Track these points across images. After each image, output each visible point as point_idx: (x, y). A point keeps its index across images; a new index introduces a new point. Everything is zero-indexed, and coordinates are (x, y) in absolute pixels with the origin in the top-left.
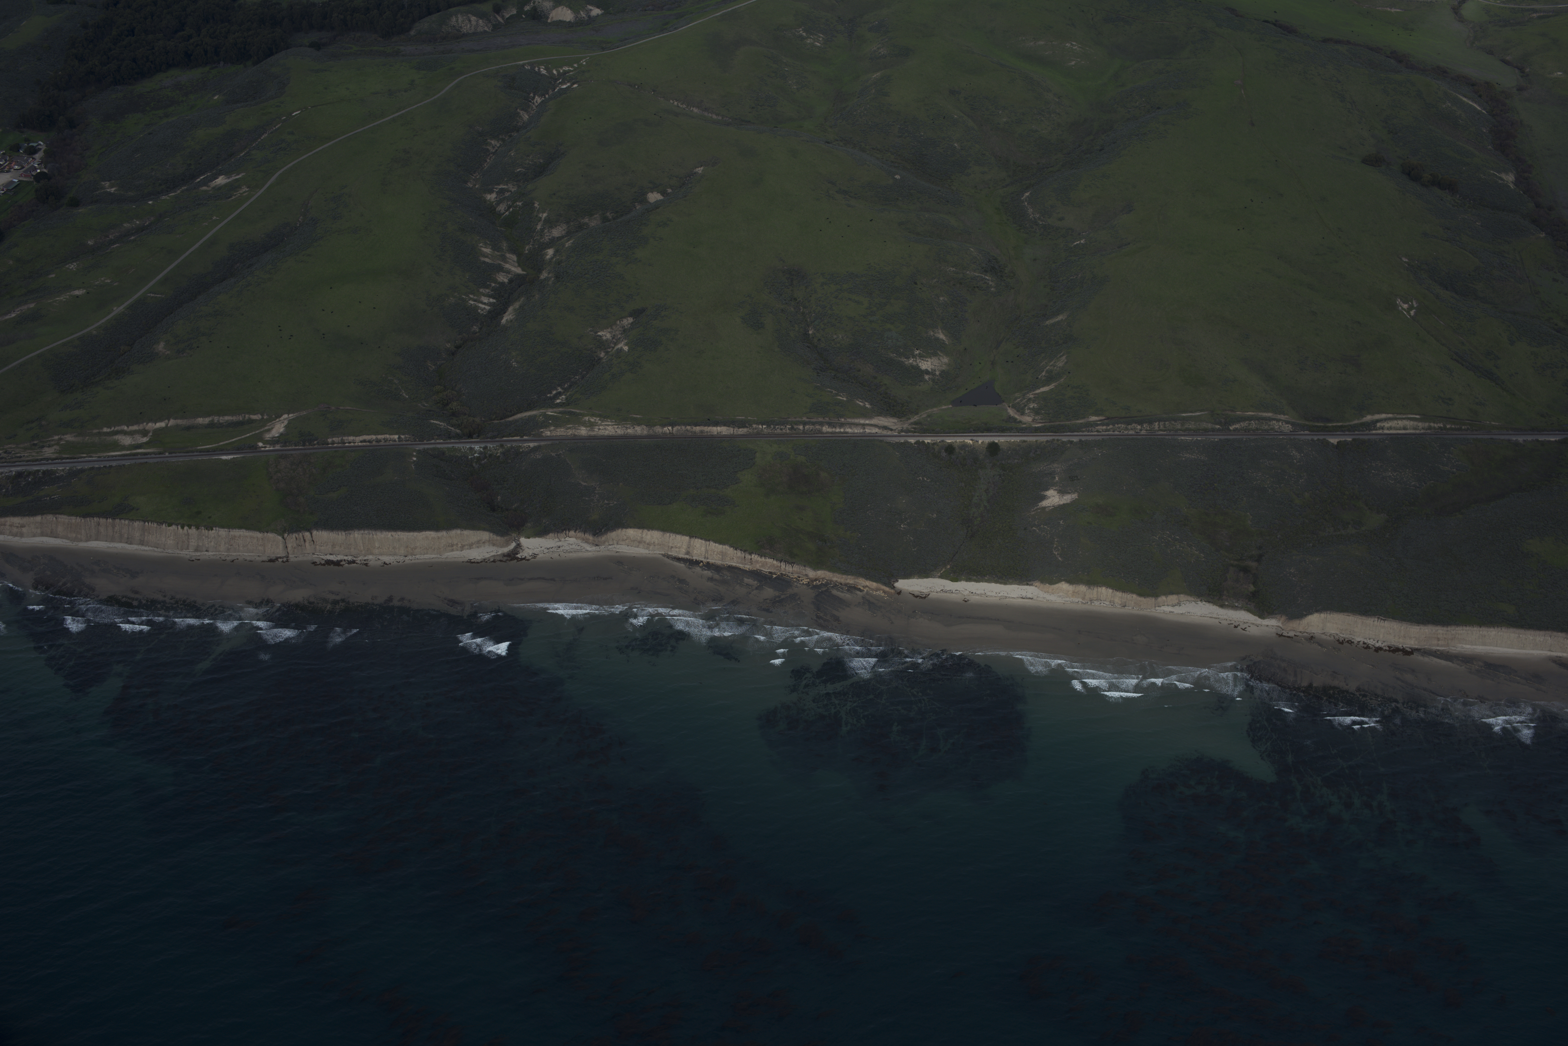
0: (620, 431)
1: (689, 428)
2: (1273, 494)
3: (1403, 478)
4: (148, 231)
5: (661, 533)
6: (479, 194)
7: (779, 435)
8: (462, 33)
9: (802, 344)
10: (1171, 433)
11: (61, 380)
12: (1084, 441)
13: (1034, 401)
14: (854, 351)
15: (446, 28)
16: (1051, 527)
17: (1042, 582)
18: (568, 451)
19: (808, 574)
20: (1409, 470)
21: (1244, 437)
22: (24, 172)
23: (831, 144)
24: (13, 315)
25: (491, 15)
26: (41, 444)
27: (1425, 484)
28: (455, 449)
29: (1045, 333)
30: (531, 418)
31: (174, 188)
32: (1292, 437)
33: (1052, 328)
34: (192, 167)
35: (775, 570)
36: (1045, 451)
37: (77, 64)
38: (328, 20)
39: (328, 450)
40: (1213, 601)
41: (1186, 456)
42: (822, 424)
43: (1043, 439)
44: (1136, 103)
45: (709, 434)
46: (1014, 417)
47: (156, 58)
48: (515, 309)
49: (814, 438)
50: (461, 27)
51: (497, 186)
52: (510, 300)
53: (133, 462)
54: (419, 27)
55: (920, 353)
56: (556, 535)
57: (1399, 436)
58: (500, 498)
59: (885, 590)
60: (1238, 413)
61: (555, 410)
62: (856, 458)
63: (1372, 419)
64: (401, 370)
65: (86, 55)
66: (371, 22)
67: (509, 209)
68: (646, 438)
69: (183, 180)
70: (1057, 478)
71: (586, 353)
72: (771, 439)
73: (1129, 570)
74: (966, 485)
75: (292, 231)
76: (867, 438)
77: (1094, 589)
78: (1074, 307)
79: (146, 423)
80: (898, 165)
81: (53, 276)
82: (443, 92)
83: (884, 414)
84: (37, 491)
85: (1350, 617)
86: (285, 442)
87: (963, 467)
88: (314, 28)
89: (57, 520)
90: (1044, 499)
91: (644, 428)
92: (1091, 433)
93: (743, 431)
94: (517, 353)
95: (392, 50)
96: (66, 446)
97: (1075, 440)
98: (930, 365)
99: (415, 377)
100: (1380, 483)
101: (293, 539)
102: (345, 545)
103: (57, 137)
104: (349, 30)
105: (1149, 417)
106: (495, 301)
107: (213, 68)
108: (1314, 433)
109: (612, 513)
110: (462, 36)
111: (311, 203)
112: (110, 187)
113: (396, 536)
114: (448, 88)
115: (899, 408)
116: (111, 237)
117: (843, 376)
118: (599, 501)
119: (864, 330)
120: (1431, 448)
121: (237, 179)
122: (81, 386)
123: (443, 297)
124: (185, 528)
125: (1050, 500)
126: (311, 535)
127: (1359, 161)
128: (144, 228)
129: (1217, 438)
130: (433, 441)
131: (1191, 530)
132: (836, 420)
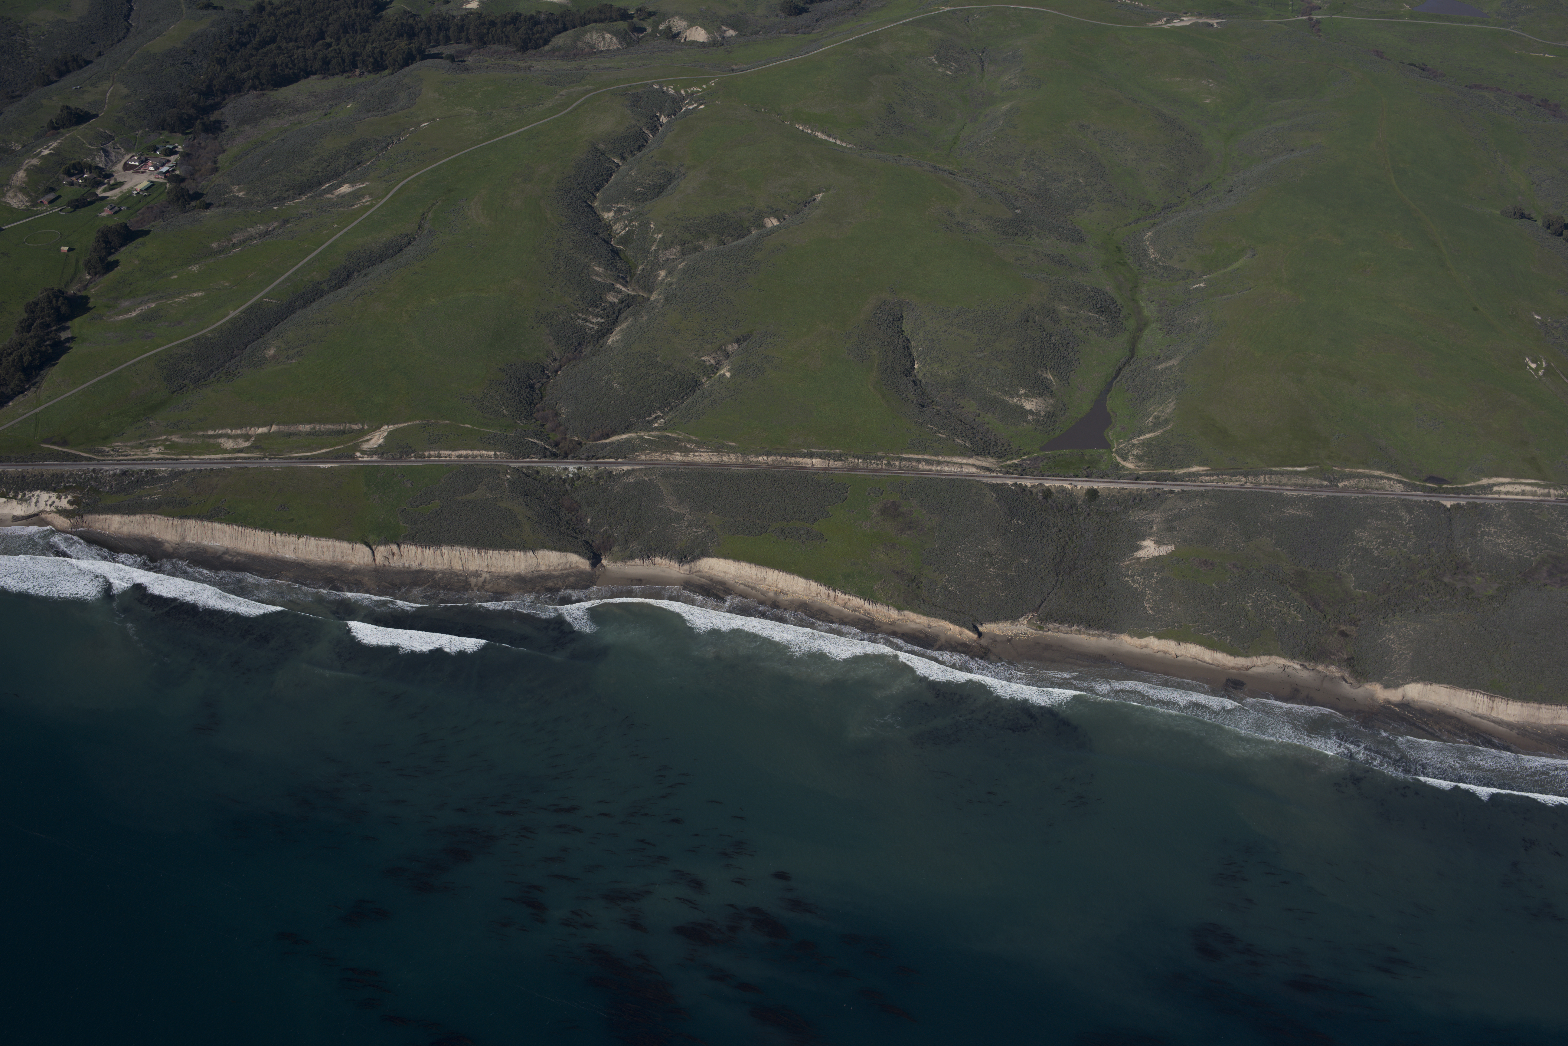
0: (715, 458)
1: (784, 458)
2: (1378, 556)
3: (1517, 546)
4: (270, 236)
5: (747, 564)
6: (597, 212)
7: (874, 470)
8: (595, 50)
9: (906, 378)
10: (1277, 487)
11: (173, 380)
12: (1186, 491)
13: (1138, 447)
14: (959, 387)
15: (580, 44)
16: (1144, 579)
17: (1130, 636)
18: (661, 476)
19: (891, 613)
20: (1524, 537)
21: (1353, 495)
22: (159, 174)
23: (954, 175)
24: (134, 314)
25: (626, 33)
26: (147, 444)
27: (1540, 553)
28: (549, 469)
29: (1155, 377)
30: (628, 440)
31: (300, 194)
32: (1403, 497)
33: (1164, 373)
34: (319, 174)
35: (859, 608)
36: (1144, 499)
37: (219, 69)
38: (465, 33)
39: (424, 464)
40: (1307, 664)
41: (1290, 511)
42: (919, 461)
43: (1144, 487)
44: (1269, 144)
45: (803, 466)
46: (1119, 463)
47: (294, 65)
48: (622, 330)
49: (911, 475)
50: (595, 44)
51: (616, 205)
52: (618, 320)
53: (233, 466)
54: (554, 43)
55: (1025, 393)
56: (642, 561)
57: (1516, 502)
58: (589, 520)
59: (968, 635)
60: (1347, 470)
61: (653, 433)
62: (950, 498)
63: (1488, 482)
64: (503, 386)
65: (228, 61)
66: (507, 37)
67: (625, 228)
68: (740, 467)
69: (309, 187)
70: (1155, 528)
71: (689, 378)
72: (866, 474)
73: (1221, 627)
74: (1060, 531)
75: (409, 242)
76: (964, 478)
77: (1183, 646)
78: (1187, 352)
79: (248, 428)
80: (1020, 199)
81: (175, 277)
82: (570, 109)
83: (983, 453)
84: (139, 490)
85: (1448, 689)
86: (383, 454)
87: (1059, 512)
88: (451, 40)
89: (155, 520)
90: (1140, 549)
91: (738, 457)
92: (1194, 484)
93: (838, 464)
94: (620, 374)
95: (525, 64)
96: (171, 447)
97: (1176, 490)
98: (1034, 406)
99: (517, 394)
100: (1492, 549)
101: (381, 551)
102: (432, 560)
103: (194, 140)
104: (485, 43)
105: (1254, 470)
106: (603, 321)
107: (349, 77)
108: (1427, 494)
109: (699, 540)
110: (595, 53)
111: (430, 215)
112: (239, 191)
113: (483, 554)
114: (575, 105)
115: (999, 448)
116: (235, 241)
117: (945, 412)
118: (687, 529)
119: (970, 367)
120: (1550, 516)
121: (361, 188)
122: (191, 387)
123: (552, 314)
124: (277, 534)
125: (1146, 550)
126: (399, 548)
127: (1498, 212)
128: (267, 233)
129: (1324, 495)
130: (528, 460)
131: (1289, 588)
132: (933, 458)
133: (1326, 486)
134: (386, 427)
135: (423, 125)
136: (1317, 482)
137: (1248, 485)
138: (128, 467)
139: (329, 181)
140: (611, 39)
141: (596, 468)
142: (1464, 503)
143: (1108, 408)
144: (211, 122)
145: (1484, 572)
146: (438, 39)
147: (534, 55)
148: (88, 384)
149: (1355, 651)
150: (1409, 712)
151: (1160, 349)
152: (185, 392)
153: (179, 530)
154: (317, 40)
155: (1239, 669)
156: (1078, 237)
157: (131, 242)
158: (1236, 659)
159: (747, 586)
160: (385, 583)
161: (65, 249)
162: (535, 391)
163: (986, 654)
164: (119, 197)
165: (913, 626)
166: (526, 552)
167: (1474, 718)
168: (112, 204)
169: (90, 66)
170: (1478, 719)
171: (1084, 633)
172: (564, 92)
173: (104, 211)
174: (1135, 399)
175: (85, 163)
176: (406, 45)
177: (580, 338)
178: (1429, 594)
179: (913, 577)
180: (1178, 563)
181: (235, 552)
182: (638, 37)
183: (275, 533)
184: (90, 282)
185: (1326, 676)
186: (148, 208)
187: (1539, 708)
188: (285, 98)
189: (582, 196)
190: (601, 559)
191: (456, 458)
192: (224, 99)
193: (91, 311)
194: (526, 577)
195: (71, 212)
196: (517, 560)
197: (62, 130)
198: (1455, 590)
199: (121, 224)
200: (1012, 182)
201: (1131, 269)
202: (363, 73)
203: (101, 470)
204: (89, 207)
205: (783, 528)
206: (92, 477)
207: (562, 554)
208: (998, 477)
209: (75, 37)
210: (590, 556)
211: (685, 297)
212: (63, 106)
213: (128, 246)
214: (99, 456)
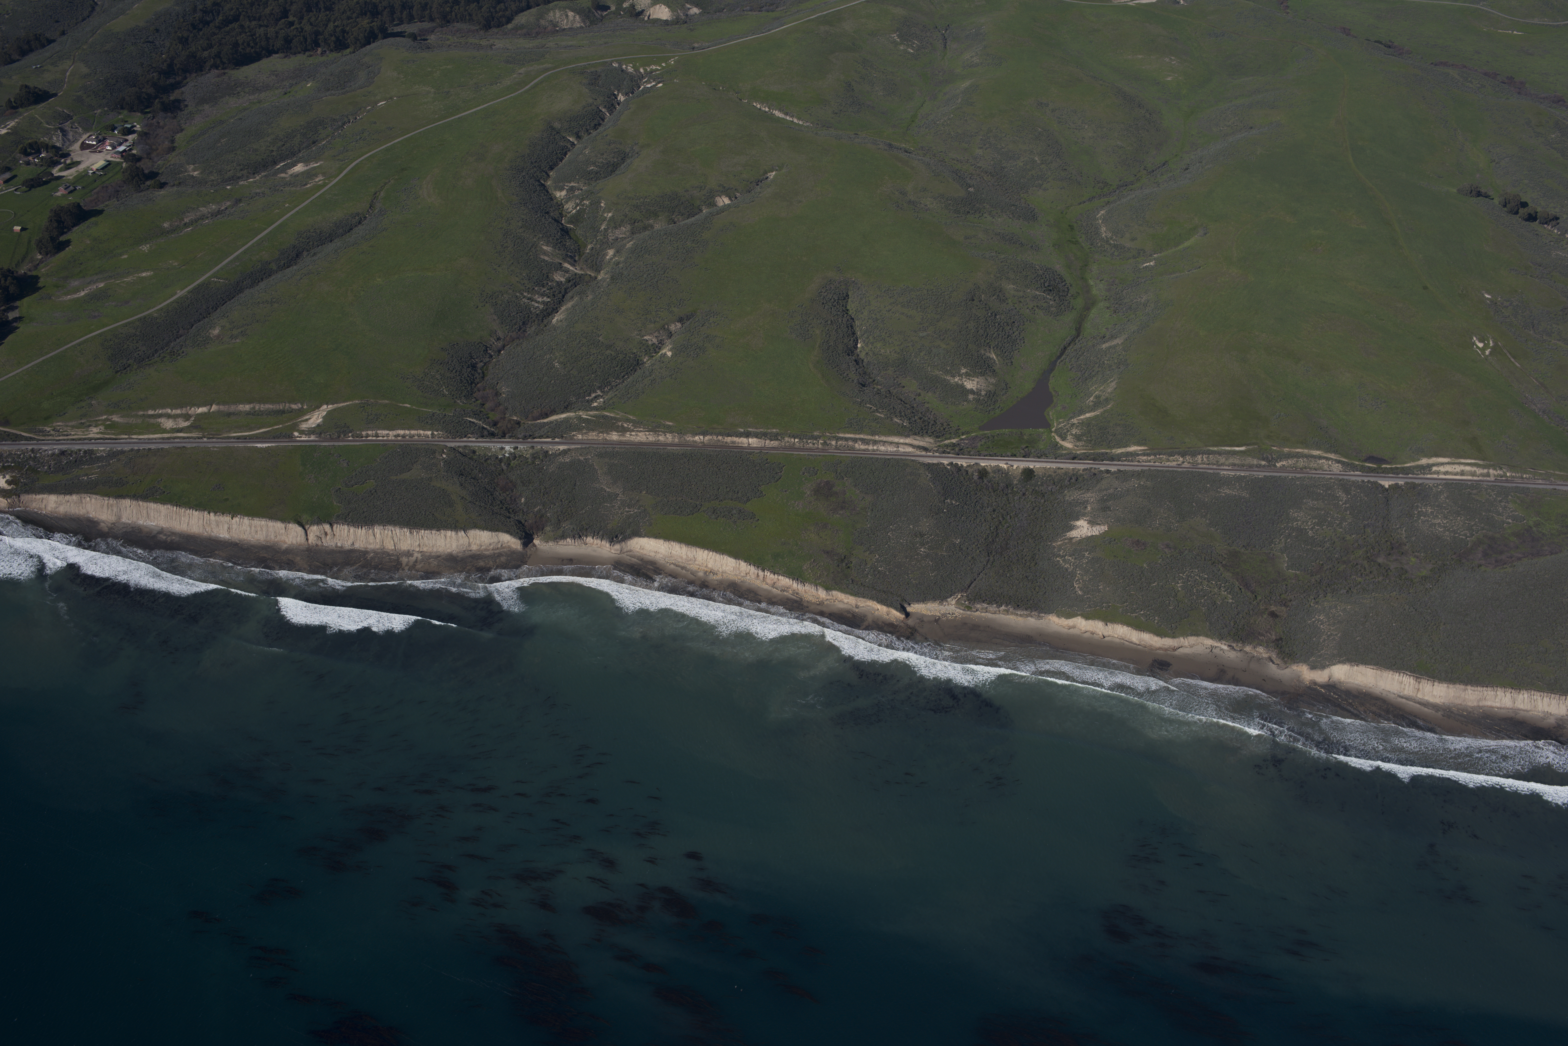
0: (651, 438)
1: (720, 438)
2: (1313, 536)
3: (1453, 526)
4: (222, 215)
5: (677, 544)
6: (550, 191)
7: (810, 450)
8: (558, 29)
9: (848, 357)
10: (1215, 467)
11: (117, 360)
12: (1122, 471)
13: (1077, 426)
14: (901, 366)
15: (542, 22)
16: (1075, 559)
17: (1058, 616)
18: (596, 455)
19: (819, 593)
20: (1461, 518)
21: (1291, 475)
22: (115, 153)
23: (910, 153)
24: (82, 294)
25: (590, 11)
26: (88, 424)
27: (1477, 533)
28: (486, 448)
29: (1099, 356)
30: (566, 420)
31: (254, 174)
32: (1341, 477)
33: (1107, 352)
34: (274, 153)
35: (788, 588)
36: (1081, 479)
37: (180, 48)
38: (428, 12)
39: (361, 443)
40: (1234, 645)
41: (1226, 491)
42: (855, 440)
43: (1080, 466)
44: (1229, 121)
45: (740, 445)
46: (1058, 443)
47: (256, 44)
48: (567, 309)
49: (846, 455)
50: (558, 22)
51: (568, 184)
52: (564, 300)
53: (171, 445)
54: (517, 21)
55: (967, 372)
56: (573, 541)
57: (1455, 482)
58: (523, 500)
59: (896, 615)
60: (1286, 450)
61: (591, 413)
62: (885, 477)
63: (1427, 462)
64: (445, 366)
65: (190, 39)
66: (470, 15)
67: (576, 207)
68: (676, 446)
69: (264, 166)
70: (1089, 508)
71: (630, 357)
72: (802, 453)
73: (1150, 608)
74: (994, 511)
75: (360, 221)
76: (900, 457)
77: (1110, 626)
78: (1132, 331)
79: (189, 408)
80: (975, 177)
81: (126, 256)
82: (527, 87)
83: (920, 433)
84: (77, 470)
85: (1375, 671)
86: (321, 434)
87: (994, 491)
88: (414, 19)
89: (91, 500)
90: (1073, 529)
91: (675, 436)
92: (1131, 463)
93: (775, 443)
94: (561, 353)
95: (487, 43)
96: (111, 426)
97: (1113, 470)
98: (975, 385)
99: (458, 373)
100: (1427, 530)
101: (314, 531)
102: (364, 540)
103: (153, 120)
104: (448, 22)
105: (1192, 450)
106: (549, 300)
107: (311, 56)
108: (1365, 474)
109: (631, 520)
110: (558, 31)
111: (382, 194)
112: (194, 170)
113: (415, 533)
114: (532, 83)
115: (938, 428)
116: (186, 220)
117: (886, 392)
118: (620, 508)
119: (913, 346)
120: (1488, 496)
121: (315, 167)
122: (135, 367)
123: (497, 293)
124: (211, 514)
125: (1079, 530)
126: (332, 528)
127: (1455, 191)
128: (219, 212)
129: (1261, 475)
130: (465, 439)
131: (1221, 569)
132: (869, 437)
133: (1264, 466)
134: (325, 407)
135: (380, 104)
136: (1255, 462)
137: (1186, 465)
138: (66, 446)
139: (284, 160)
140: (574, 17)
141: (533, 447)
142: (1403, 483)
143: (1050, 387)
144: (169, 101)
145: (1418, 552)
146: (402, 18)
147: (497, 33)
148: (33, 363)
149: (1283, 632)
150: (1334, 693)
151: (1106, 328)
152: (128, 372)
153: (115, 509)
154: (281, 19)
155: (1166, 650)
156: (1031, 216)
157: (84, 221)
158: (1163, 639)
159: (677, 566)
160: (317, 563)
161: (17, 228)
162: (477, 371)
163: (912, 634)
164: (75, 177)
165: (841, 606)
166: (457, 532)
167: (1400, 700)
168: (67, 184)
169: (52, 45)
170: (1404, 700)
171: (1012, 614)
172: (522, 70)
173: (58, 191)
174: (1078, 378)
175: (41, 142)
176: (368, 23)
177: (524, 317)
178: (1361, 575)
179: (843, 557)
180: (1110, 543)
181: (170, 532)
182: (602, 15)
183: (209, 513)
184: (41, 261)
185: (1254, 657)
186: (103, 187)
187: (1465, 690)
188: (246, 77)
189: (535, 175)
190: (533, 539)
191: (393, 438)
192: (186, 78)
193: (40, 291)
194: (458, 556)
195: (26, 192)
196: (448, 539)
197: (20, 110)
198: (1389, 571)
199: (74, 203)
200: (968, 160)
201: (1082, 247)
202: (325, 51)
203: (40, 450)
204: (45, 186)
205: (715, 508)
206: (31, 457)
207: (493, 533)
208: (934, 457)
209: (39, 16)
210: (522, 535)
211: (630, 276)
212: (22, 86)
213: (81, 226)
214: (39, 435)
